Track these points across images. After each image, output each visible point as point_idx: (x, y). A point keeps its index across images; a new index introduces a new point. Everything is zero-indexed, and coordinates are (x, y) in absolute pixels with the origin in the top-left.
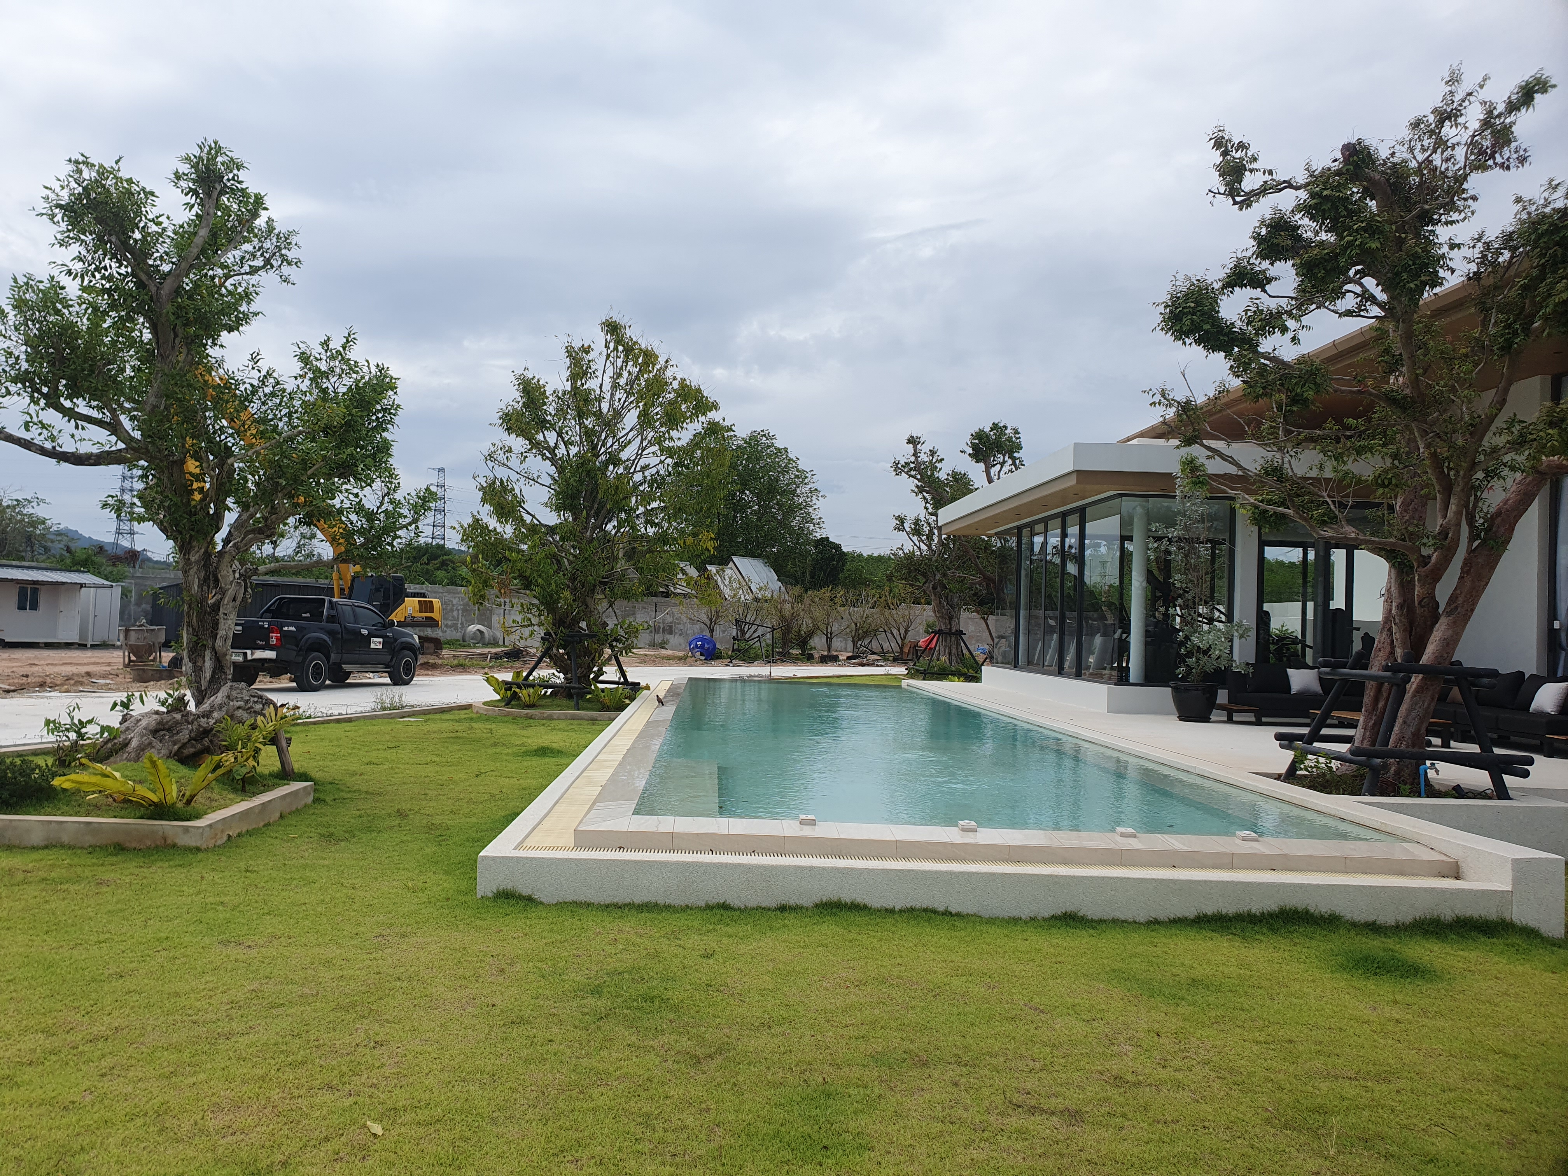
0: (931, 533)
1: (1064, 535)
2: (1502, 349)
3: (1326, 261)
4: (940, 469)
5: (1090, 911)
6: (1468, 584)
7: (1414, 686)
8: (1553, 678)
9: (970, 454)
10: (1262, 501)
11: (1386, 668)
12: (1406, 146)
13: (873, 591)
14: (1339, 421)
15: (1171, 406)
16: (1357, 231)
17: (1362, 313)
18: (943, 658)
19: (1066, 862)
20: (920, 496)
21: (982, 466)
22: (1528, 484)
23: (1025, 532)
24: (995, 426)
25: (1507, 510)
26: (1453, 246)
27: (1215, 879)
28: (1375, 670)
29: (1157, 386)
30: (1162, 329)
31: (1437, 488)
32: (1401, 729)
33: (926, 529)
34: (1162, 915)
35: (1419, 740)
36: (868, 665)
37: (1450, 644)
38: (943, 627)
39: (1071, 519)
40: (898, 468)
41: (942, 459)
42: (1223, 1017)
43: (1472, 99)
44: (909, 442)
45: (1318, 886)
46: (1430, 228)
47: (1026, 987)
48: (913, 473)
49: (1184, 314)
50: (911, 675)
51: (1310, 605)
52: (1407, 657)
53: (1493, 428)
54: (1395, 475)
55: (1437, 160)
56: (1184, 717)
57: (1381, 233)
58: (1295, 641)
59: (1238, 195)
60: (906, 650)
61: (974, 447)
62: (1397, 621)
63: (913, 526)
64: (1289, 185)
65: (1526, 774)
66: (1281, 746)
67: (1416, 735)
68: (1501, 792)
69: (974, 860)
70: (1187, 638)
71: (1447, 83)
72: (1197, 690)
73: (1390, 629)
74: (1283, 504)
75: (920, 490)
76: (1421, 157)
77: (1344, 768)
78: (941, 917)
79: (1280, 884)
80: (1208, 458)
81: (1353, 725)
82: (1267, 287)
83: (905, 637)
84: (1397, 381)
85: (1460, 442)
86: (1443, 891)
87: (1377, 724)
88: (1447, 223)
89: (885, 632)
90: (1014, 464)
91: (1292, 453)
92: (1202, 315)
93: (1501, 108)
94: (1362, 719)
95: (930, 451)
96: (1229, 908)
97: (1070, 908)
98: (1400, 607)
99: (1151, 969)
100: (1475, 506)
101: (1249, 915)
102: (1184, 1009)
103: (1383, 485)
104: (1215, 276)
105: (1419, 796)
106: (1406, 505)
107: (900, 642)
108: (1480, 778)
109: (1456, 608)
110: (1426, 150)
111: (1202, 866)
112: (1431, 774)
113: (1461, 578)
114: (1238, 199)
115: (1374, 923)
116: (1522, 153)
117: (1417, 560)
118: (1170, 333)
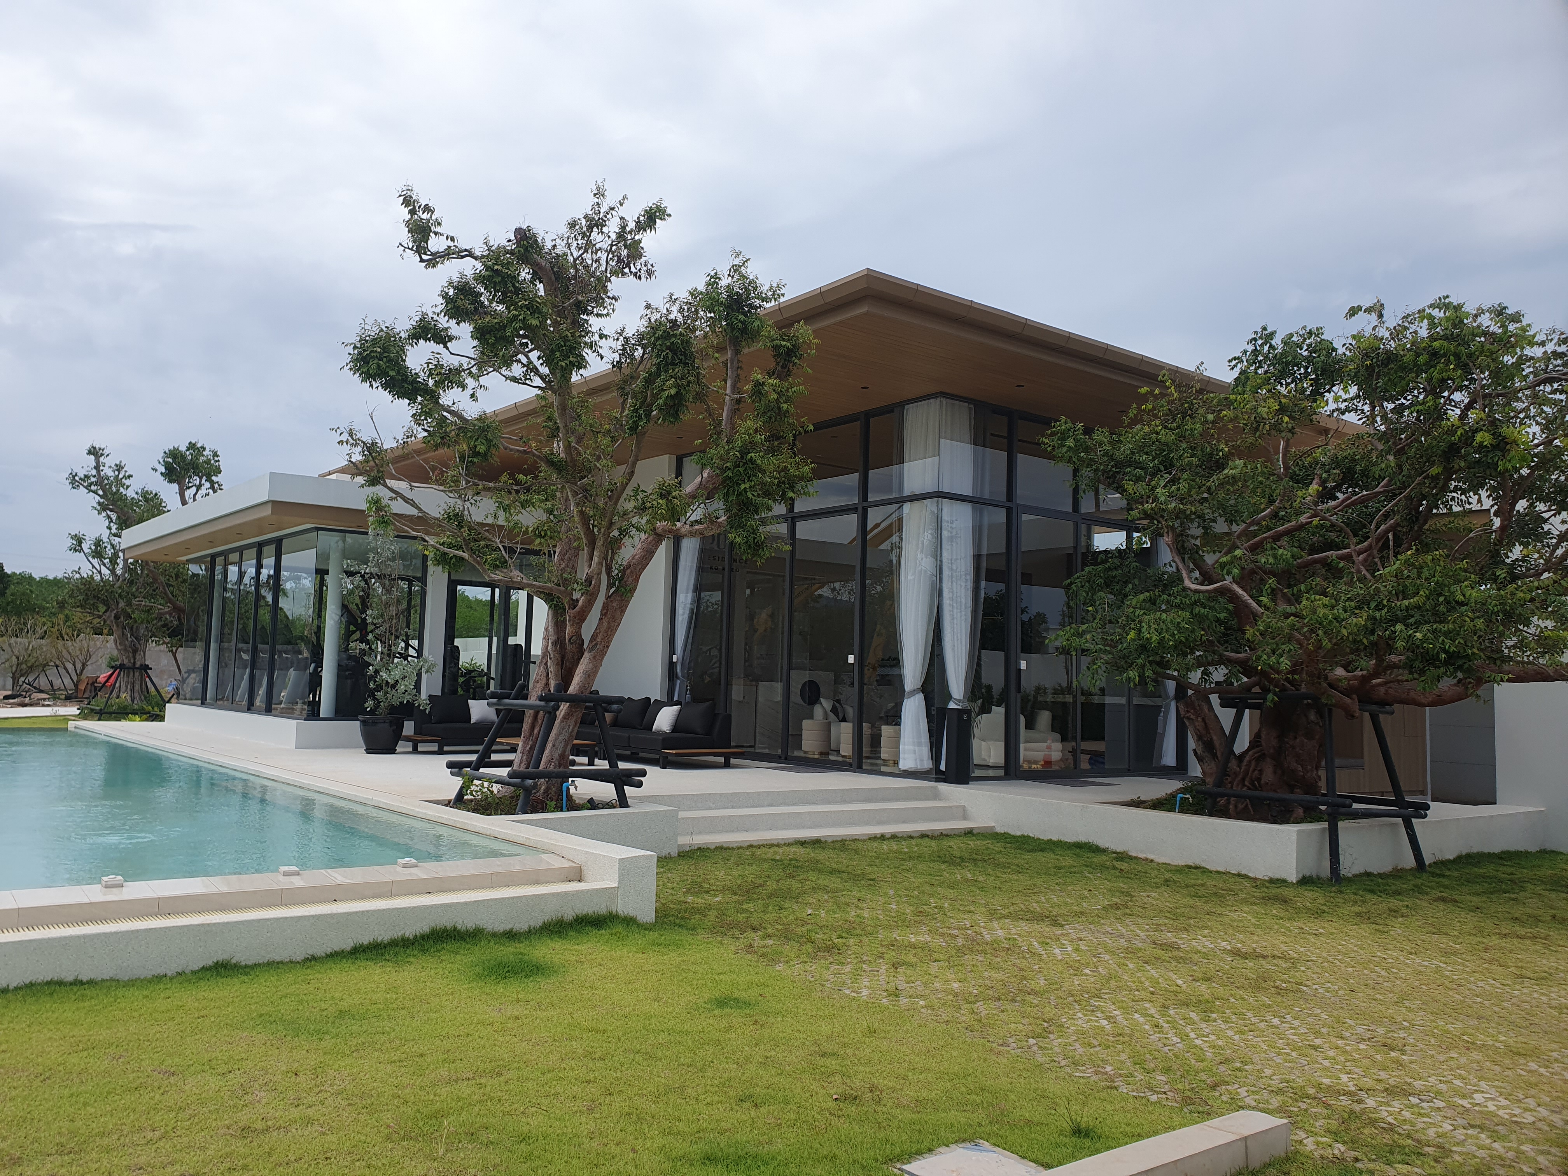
0: (115, 556)
1: (259, 566)
2: (630, 429)
3: (497, 330)
4: (128, 487)
5: (243, 957)
6: (605, 624)
7: (562, 713)
8: (671, 703)
9: (162, 473)
10: (443, 544)
11: (541, 698)
12: (565, 242)
13: (44, 619)
14: (512, 476)
15: (356, 445)
16: (521, 307)
17: (527, 382)
18: (123, 695)
19: (223, 909)
20: (104, 514)
21: (175, 487)
22: (650, 543)
23: (220, 560)
24: (192, 446)
25: (634, 564)
26: (601, 336)
27: (372, 908)
28: (533, 700)
29: (344, 425)
30: (351, 369)
31: (585, 541)
32: (551, 752)
33: (109, 551)
34: (319, 952)
35: (563, 761)
36: (31, 705)
37: (591, 675)
38: (126, 661)
39: (266, 550)
40: (75, 481)
41: (130, 476)
42: (364, 1043)
43: (614, 213)
44: (90, 453)
45: (466, 903)
46: (585, 317)
47: (159, 1049)
48: (93, 488)
49: (372, 357)
50: (83, 716)
51: (495, 639)
52: (558, 688)
53: (624, 496)
54: (550, 528)
55: (588, 257)
56: (370, 750)
57: (540, 313)
58: (481, 674)
59: (425, 254)
60: (82, 687)
61: (167, 466)
62: (552, 656)
63: (93, 548)
64: (471, 255)
65: (639, 785)
66: (452, 774)
67: (563, 756)
68: (623, 801)
69: (116, 918)
70: (377, 672)
71: (595, 195)
72: (385, 722)
73: (546, 664)
74: (460, 548)
75: (103, 507)
76: (576, 254)
77: (504, 790)
78: (68, 989)
79: (431, 906)
80: (391, 499)
81: (513, 750)
82: (449, 344)
83: (81, 673)
84: (558, 447)
85: (601, 505)
86: (565, 894)
87: (532, 748)
88: (598, 315)
89: (57, 666)
90: (212, 487)
91: (472, 501)
92: (388, 361)
93: (631, 225)
94: (521, 744)
95: (116, 465)
96: (384, 935)
97: (221, 957)
98: (555, 643)
99: (301, 1008)
100: (612, 559)
101: (402, 939)
102: (328, 1043)
103: (540, 536)
104: (403, 326)
105: (561, 810)
106: (563, 555)
107: (75, 679)
108: (606, 790)
109: (596, 644)
110: (580, 249)
111: (363, 897)
112: (572, 790)
113: (601, 619)
114: (425, 257)
115: (511, 931)
116: (650, 267)
117: (568, 603)
118: (358, 375)
